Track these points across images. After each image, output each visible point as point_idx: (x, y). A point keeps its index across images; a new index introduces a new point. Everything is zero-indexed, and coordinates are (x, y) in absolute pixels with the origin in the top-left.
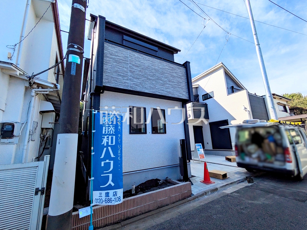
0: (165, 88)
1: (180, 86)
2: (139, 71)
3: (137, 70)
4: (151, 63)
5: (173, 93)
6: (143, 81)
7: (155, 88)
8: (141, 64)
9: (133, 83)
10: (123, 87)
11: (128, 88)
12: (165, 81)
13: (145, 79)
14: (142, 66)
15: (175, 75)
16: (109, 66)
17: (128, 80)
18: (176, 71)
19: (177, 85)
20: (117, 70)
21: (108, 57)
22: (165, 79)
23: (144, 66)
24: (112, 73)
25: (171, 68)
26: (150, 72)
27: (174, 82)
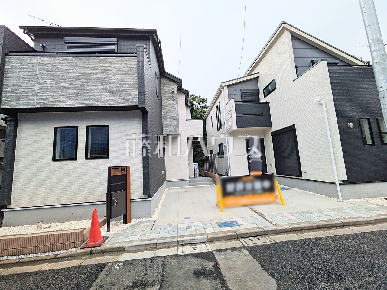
2: (52, 80)
3: (49, 80)
4: (72, 64)
6: (57, 92)
7: (76, 98)
8: (55, 70)
10: (27, 106)
11: (33, 105)
13: (60, 90)
14: (58, 72)
15: (114, 72)
16: (10, 83)
17: (34, 95)
18: (117, 66)
19: (117, 87)
20: (20, 86)
21: (9, 73)
22: (95, 83)
23: (60, 71)
24: (13, 91)
25: (107, 64)
26: (70, 78)
27: (111, 84)
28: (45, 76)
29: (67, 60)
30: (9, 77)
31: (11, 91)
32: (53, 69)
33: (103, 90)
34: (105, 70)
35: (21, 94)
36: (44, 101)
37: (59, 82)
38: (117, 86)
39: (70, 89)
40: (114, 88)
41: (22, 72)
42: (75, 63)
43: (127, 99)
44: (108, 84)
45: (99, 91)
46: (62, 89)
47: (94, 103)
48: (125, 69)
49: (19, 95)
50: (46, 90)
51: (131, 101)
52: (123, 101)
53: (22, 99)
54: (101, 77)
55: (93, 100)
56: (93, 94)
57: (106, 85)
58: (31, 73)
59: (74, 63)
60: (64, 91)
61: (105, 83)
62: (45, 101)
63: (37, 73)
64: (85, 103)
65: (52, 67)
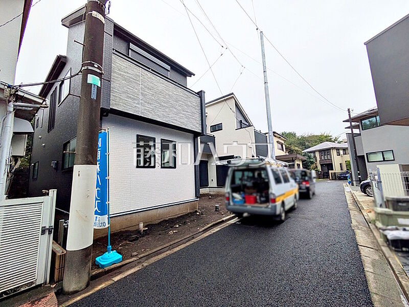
0: (179, 118)
1: (193, 117)
3: (149, 93)
5: (187, 124)
7: (169, 116)
9: (145, 108)
11: (139, 114)
12: (179, 110)
13: (157, 105)
14: (155, 89)
18: (190, 100)
28: (146, 89)
29: (161, 81)
30: (115, 77)
31: (118, 93)
32: (152, 85)
33: (184, 116)
34: (185, 100)
35: (127, 98)
36: (147, 112)
37: (157, 98)
38: (191, 115)
39: (164, 107)
41: (127, 76)
42: (167, 86)
44: (186, 112)
45: (181, 115)
47: (179, 124)
48: (194, 103)
50: (148, 102)
51: (198, 129)
52: (194, 127)
53: (129, 104)
54: (182, 104)
55: (178, 121)
58: (135, 81)
60: (160, 107)
61: (184, 110)
63: (140, 83)
65: (151, 82)
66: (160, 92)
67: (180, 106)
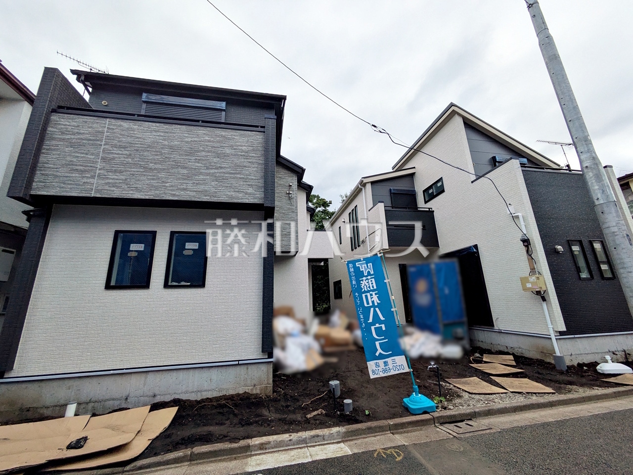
0: (194, 183)
1: (238, 176)
2: (127, 155)
3: (121, 154)
4: (162, 134)
5: (216, 192)
6: (133, 175)
7: (164, 186)
8: (134, 141)
9: (106, 182)
10: (79, 193)
11: (90, 193)
12: (195, 169)
13: (138, 171)
14: (137, 144)
15: (228, 151)
16: (53, 155)
17: (93, 177)
18: (231, 143)
19: (232, 173)
20: (71, 161)
21: (53, 139)
22: (197, 164)
23: (142, 143)
24: (56, 168)
25: (218, 139)
26: (157, 155)
27: (221, 168)
28: (115, 149)
29: (154, 128)
30: (52, 146)
31: (53, 168)
32: (129, 139)
33: (208, 177)
34: (214, 147)
35: (70, 173)
36: (109, 187)
37: (138, 159)
38: (232, 171)
39: (154, 171)
40: (227, 175)
41: (76, 139)
42: (167, 133)
43: (246, 193)
44: (217, 168)
45: (202, 177)
46: (142, 170)
47: (194, 196)
48: (245, 147)
49: (67, 175)
50: (115, 170)
51: (252, 197)
52: (241, 195)
53: (71, 181)
54: (207, 156)
55: (191, 191)
56: (191, 182)
57: (214, 169)
58: (91, 142)
59: (165, 132)
60: (145, 173)
61: (212, 166)
62: (111, 187)
63: (103, 143)
64: (178, 195)
65: (128, 136)
66: (149, 146)
67: (198, 161)
